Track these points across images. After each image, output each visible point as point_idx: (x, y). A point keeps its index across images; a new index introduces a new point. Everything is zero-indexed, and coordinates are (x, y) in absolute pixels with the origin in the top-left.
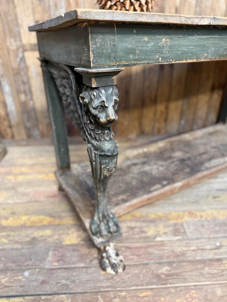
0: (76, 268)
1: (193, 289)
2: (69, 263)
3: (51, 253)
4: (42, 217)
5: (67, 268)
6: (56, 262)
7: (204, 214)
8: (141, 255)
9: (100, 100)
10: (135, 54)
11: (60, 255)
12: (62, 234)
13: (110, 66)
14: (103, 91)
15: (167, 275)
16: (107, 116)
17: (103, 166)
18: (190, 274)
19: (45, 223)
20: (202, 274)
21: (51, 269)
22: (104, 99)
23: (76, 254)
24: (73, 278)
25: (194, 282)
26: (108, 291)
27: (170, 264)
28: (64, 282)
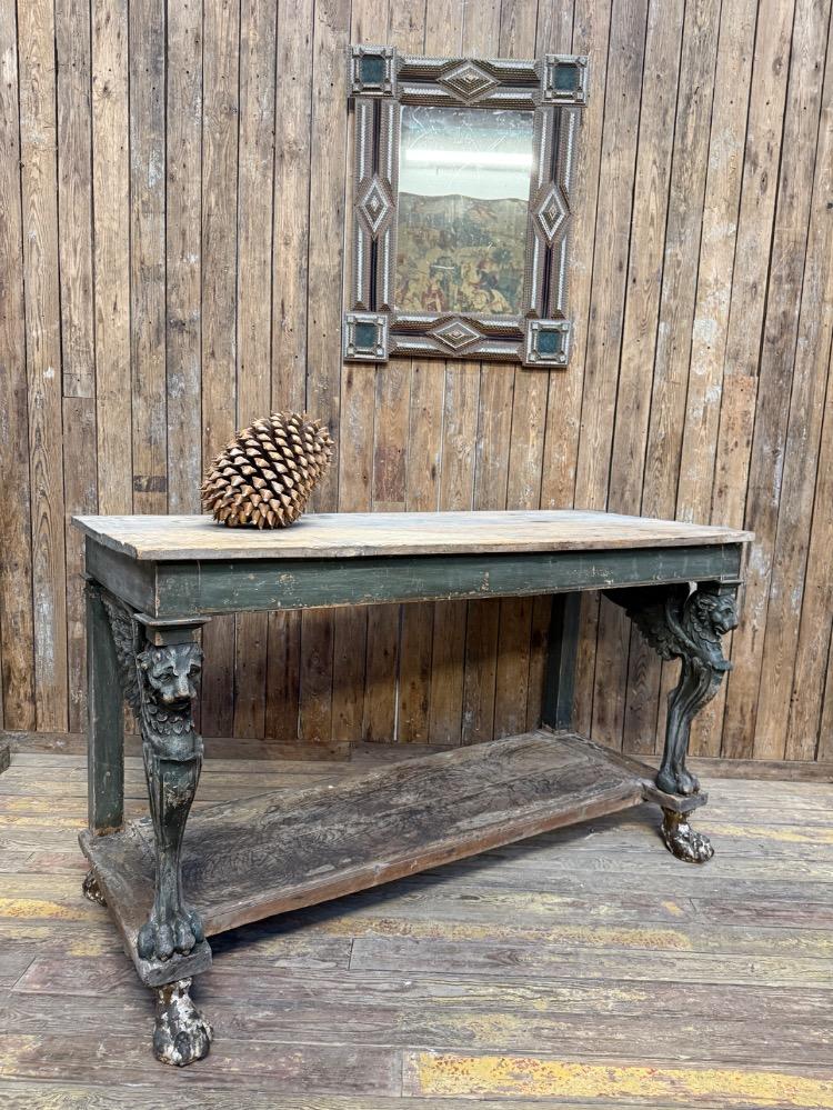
0: (75, 996)
1: (301, 1051)
2: (65, 988)
3: (33, 968)
4: (40, 903)
5: (56, 996)
6: (36, 983)
7: (415, 928)
8: (228, 986)
9: (167, 666)
10: (232, 597)
11: (52, 972)
12: (72, 937)
13: (187, 616)
14: (173, 652)
15: (260, 1025)
16: (175, 691)
17: (165, 784)
18: (312, 1026)
19: (44, 915)
20: (336, 1030)
21: (22, 995)
22: (173, 664)
23: (87, 973)
24: (62, 1012)
25: (309, 1040)
26: (123, 1038)
27: (278, 1008)
28: (40, 1016)
